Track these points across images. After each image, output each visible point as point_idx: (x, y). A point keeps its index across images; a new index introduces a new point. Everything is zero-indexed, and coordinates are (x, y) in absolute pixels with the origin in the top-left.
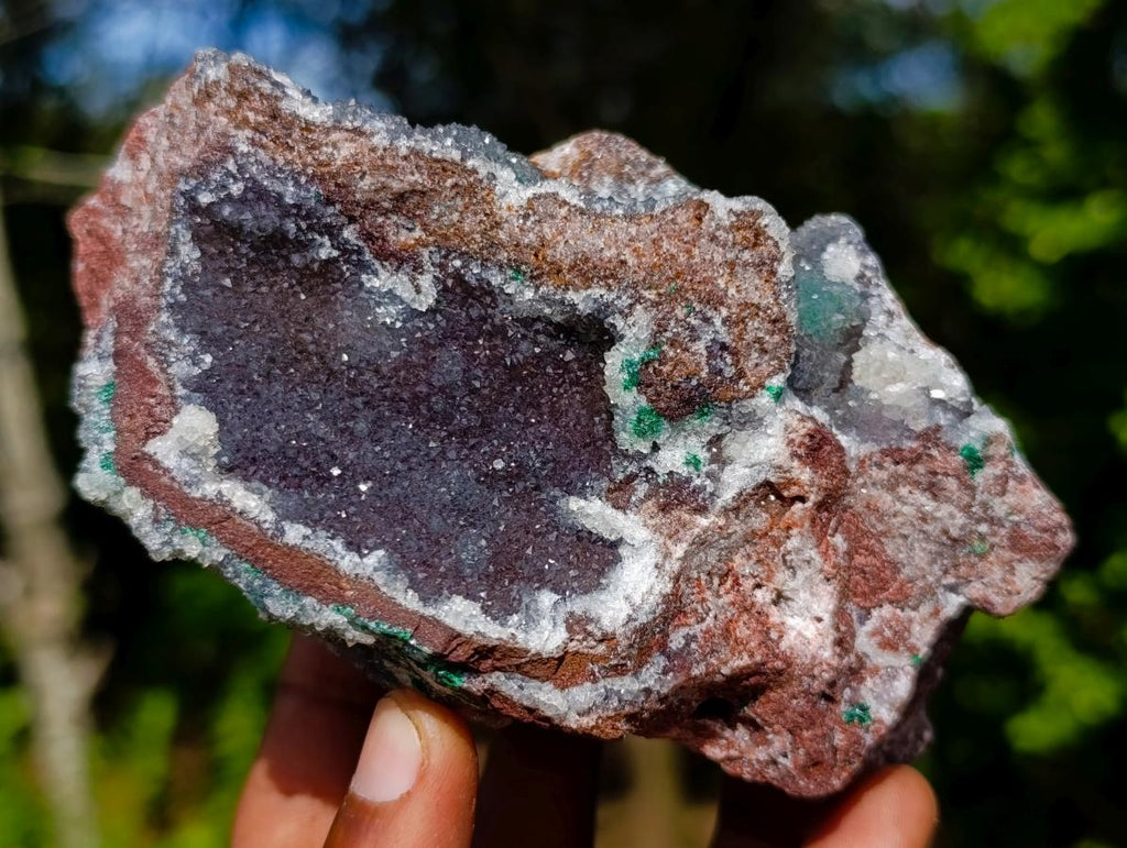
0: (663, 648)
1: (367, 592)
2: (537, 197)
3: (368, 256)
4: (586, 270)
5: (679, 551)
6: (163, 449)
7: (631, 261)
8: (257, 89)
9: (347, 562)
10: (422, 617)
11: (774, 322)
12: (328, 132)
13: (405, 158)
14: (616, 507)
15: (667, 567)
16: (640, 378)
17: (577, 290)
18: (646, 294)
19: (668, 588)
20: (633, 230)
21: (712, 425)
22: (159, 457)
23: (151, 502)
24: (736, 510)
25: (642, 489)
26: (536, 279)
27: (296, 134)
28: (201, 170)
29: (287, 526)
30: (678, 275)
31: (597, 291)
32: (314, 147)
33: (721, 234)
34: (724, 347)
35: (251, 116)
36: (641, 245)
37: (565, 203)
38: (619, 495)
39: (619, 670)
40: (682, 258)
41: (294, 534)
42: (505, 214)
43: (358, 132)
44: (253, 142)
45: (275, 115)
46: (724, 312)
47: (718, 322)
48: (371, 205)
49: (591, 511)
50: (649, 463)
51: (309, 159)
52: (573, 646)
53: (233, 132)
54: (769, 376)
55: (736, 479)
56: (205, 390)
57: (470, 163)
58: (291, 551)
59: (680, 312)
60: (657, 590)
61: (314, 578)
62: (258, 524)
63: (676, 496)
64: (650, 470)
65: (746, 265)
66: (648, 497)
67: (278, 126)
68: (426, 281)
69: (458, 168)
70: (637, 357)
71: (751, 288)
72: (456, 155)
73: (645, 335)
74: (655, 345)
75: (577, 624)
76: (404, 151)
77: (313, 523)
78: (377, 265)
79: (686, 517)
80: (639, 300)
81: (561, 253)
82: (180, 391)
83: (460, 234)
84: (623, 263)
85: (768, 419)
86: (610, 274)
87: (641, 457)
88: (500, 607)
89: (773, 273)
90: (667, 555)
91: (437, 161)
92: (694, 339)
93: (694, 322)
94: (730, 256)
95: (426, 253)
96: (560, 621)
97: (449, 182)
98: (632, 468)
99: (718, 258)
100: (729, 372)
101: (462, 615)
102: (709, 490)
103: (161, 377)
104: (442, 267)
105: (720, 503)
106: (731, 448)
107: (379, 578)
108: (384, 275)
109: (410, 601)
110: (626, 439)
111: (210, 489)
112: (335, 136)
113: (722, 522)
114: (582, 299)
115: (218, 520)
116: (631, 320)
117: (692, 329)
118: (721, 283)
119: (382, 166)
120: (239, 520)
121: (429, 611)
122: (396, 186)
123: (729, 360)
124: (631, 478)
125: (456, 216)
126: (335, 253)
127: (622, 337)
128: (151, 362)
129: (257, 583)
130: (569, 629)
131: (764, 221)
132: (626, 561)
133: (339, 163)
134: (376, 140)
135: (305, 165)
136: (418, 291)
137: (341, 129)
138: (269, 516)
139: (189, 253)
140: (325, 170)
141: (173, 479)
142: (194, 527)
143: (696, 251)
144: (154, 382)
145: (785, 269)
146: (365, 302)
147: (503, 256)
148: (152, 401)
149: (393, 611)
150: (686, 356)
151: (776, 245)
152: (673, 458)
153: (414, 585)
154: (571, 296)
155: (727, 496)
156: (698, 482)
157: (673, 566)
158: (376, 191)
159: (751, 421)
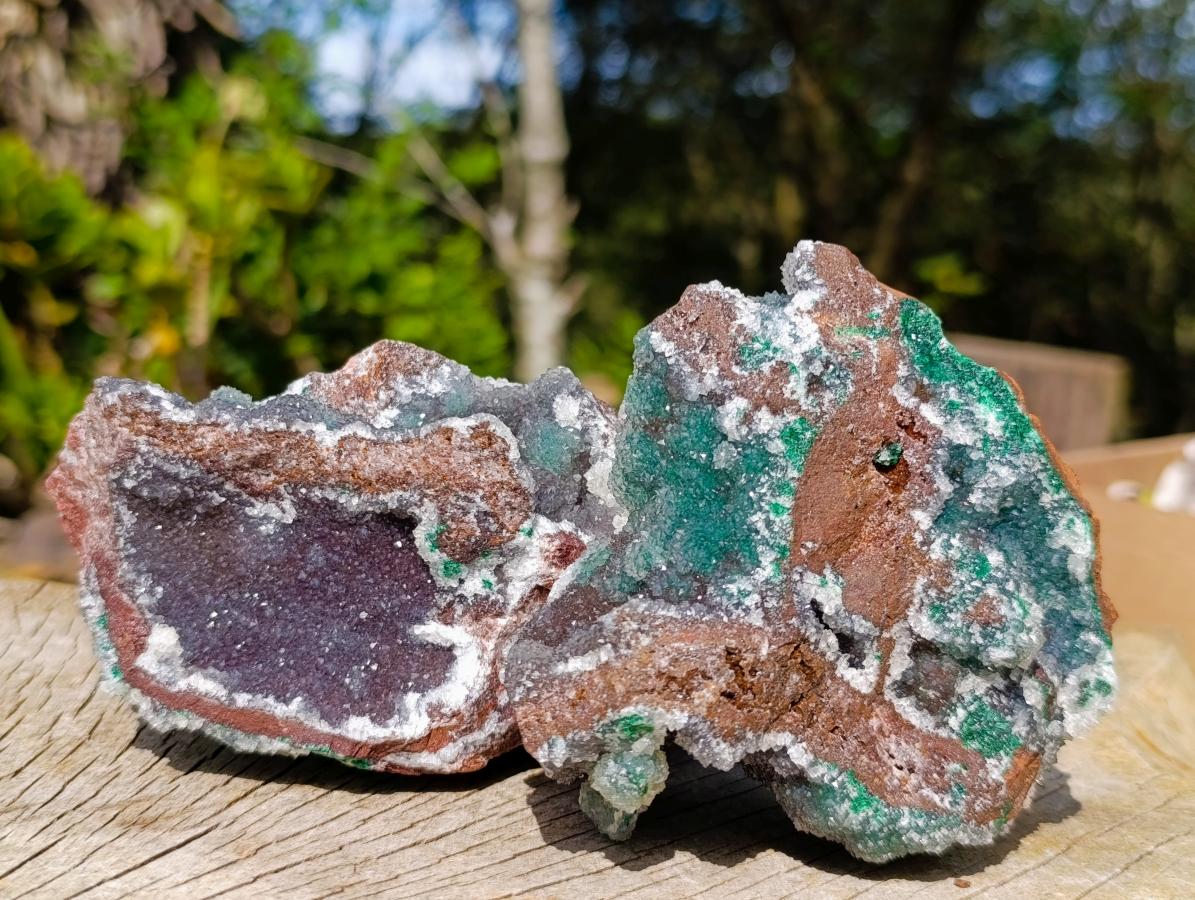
0: (495, 707)
1: (295, 730)
2: (343, 439)
3: (245, 496)
4: (389, 481)
5: (491, 645)
6: (146, 662)
7: (414, 472)
8: (141, 410)
9: (280, 710)
10: (334, 736)
11: (515, 489)
12: (195, 427)
13: (250, 436)
14: (446, 624)
15: (485, 657)
16: (439, 543)
17: (385, 493)
18: (428, 491)
19: (489, 671)
20: (410, 451)
21: (495, 560)
22: (146, 667)
23: (149, 698)
24: (523, 608)
25: (459, 609)
26: (358, 491)
27: (176, 433)
28: (122, 464)
29: (235, 696)
30: (443, 479)
31: (398, 493)
32: (190, 440)
33: (466, 444)
34: (486, 513)
35: (143, 427)
36: (416, 461)
37: (363, 439)
38: (446, 617)
39: (469, 730)
40: (444, 467)
41: (242, 699)
42: (325, 454)
43: (215, 425)
44: (149, 444)
45: (158, 424)
46: (481, 492)
47: (478, 500)
48: (236, 468)
49: (431, 630)
50: (459, 592)
51: (189, 448)
52: (435, 725)
53: (135, 438)
54: (521, 523)
55: (516, 591)
56: (165, 611)
57: (293, 429)
58: (242, 711)
59: (452, 499)
60: (481, 674)
61: (264, 724)
62: (217, 699)
63: (482, 610)
64: (461, 596)
65: (487, 459)
66: (464, 613)
67: (161, 429)
68: (287, 504)
69: (288, 433)
70: (433, 531)
71: (495, 472)
72: (283, 426)
73: (434, 517)
74: (443, 522)
75: (434, 711)
76: (248, 431)
77: (251, 691)
78: (253, 500)
79: (491, 621)
80: (426, 496)
81: (367, 472)
82: (149, 616)
83: (299, 471)
84: (409, 473)
85: (528, 549)
86: (402, 481)
87: (452, 590)
88: (381, 716)
89: (506, 459)
90: (484, 650)
91: (271, 433)
92: (466, 513)
93: (461, 503)
94: (476, 455)
95: (281, 488)
96: (423, 709)
97: (283, 444)
98: (450, 598)
99: (468, 460)
100: (494, 527)
101: (360, 729)
102: (501, 601)
103: (134, 607)
104: (294, 494)
105: (510, 608)
106: (509, 571)
107: (302, 717)
108: (259, 505)
109: (323, 727)
110: (442, 581)
111: (182, 685)
112: (201, 430)
113: (515, 619)
114: (391, 499)
115: (192, 702)
116: (423, 508)
117: (462, 508)
118: (475, 474)
119: (235, 442)
120: (206, 700)
121: (337, 731)
122: (249, 454)
123: (491, 520)
124: (450, 605)
125: (294, 462)
126: (224, 499)
127: (421, 520)
128: (125, 597)
129: (228, 734)
130: (430, 715)
131: (492, 428)
132: (459, 658)
133: (208, 447)
134: (228, 428)
135: (187, 453)
136: (284, 512)
137: (204, 425)
138: (222, 693)
139: (129, 518)
140: (200, 453)
141: (158, 682)
142: (179, 710)
143: (452, 460)
144: (130, 610)
145: (514, 455)
146: (252, 525)
147: (332, 480)
148: (133, 623)
149: (314, 735)
150: (463, 525)
151: (503, 441)
152: (474, 585)
153: (324, 716)
154: (382, 497)
155: (514, 602)
156: (493, 598)
157: (489, 656)
158: (238, 460)
159: (518, 552)
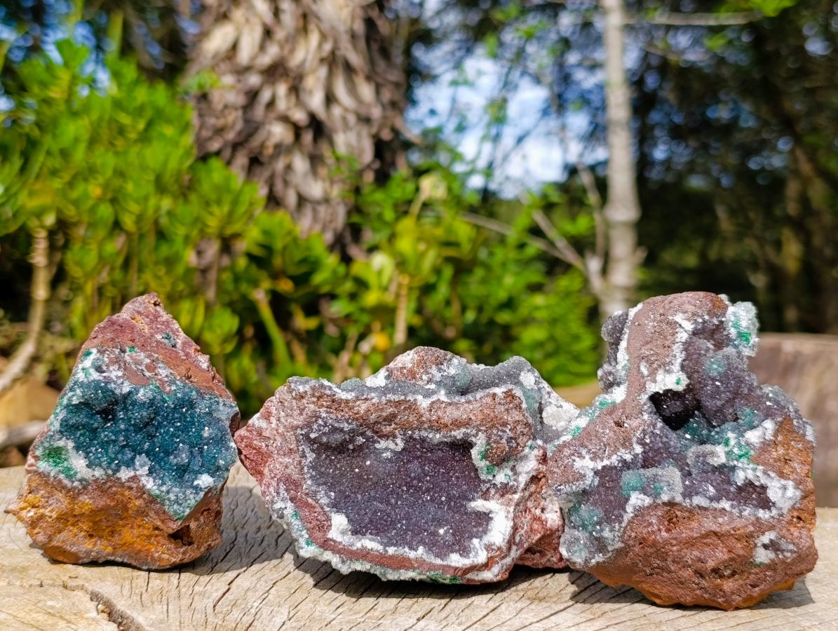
0: (514, 543)
1: (421, 563)
2: (433, 403)
3: (376, 438)
4: (457, 424)
5: (512, 509)
6: (333, 534)
7: (473, 418)
8: (325, 394)
9: (412, 555)
10: (443, 565)
11: (525, 425)
12: (355, 402)
13: (386, 404)
14: (485, 500)
15: (509, 516)
16: (485, 456)
17: (455, 430)
18: (482, 428)
19: (512, 524)
20: (471, 407)
21: (511, 463)
22: (335, 538)
23: (338, 556)
24: (526, 489)
25: (492, 491)
26: (438, 430)
27: (343, 405)
28: (308, 425)
29: (387, 548)
30: (492, 420)
31: (463, 430)
32: (351, 409)
33: (502, 402)
34: (511, 438)
35: (324, 403)
36: (475, 412)
37: (443, 402)
38: (485, 495)
39: (503, 558)
40: (492, 414)
41: (391, 550)
42: (423, 411)
43: (366, 399)
44: (327, 412)
45: (333, 401)
46: (509, 427)
47: (508, 431)
48: (377, 423)
49: (479, 504)
50: (493, 482)
51: (351, 413)
52: (489, 555)
53: (318, 410)
54: (527, 442)
55: (523, 479)
56: (336, 506)
57: (408, 399)
58: (391, 557)
59: (495, 432)
60: (509, 526)
61: (403, 563)
62: (378, 551)
63: (505, 490)
64: (494, 484)
65: (511, 409)
66: (496, 493)
67: (335, 403)
68: (399, 441)
69: (405, 401)
70: (483, 449)
71: (516, 416)
72: (403, 397)
73: (484, 442)
74: (488, 444)
75: (488, 547)
76: (385, 402)
77: (395, 545)
78: (379, 439)
79: (510, 497)
80: (480, 430)
81: (446, 420)
82: (327, 509)
83: (408, 422)
84: (470, 419)
85: (529, 455)
86: (467, 423)
87: (489, 481)
88: (464, 552)
89: (521, 408)
90: (508, 512)
91: (397, 402)
92: (501, 439)
93: (500, 433)
94: (507, 407)
95: (397, 431)
96: (483, 548)
97: (402, 408)
98: (488, 485)
99: (503, 410)
100: (515, 445)
101: (456, 560)
102: (516, 485)
103: (317, 505)
104: (404, 435)
105: (520, 488)
106: (519, 469)
107: (425, 557)
108: (382, 442)
109: (438, 562)
110: (483, 477)
111: (359, 545)
112: (358, 403)
113: (522, 494)
114: (458, 434)
115: (364, 555)
116: (478, 438)
117: (500, 436)
118: (505, 417)
119: (378, 408)
120: (372, 553)
121: (445, 563)
122: (384, 414)
123: (514, 441)
124: (488, 489)
125: (406, 417)
126: (364, 440)
127: (476, 444)
128: (310, 500)
129: (382, 571)
130: (487, 550)
131: (514, 392)
132: (494, 519)
133: (362, 412)
134: (374, 401)
135: (350, 416)
136: (397, 445)
137: (359, 400)
138: (380, 548)
139: (311, 456)
140: (358, 416)
141: (344, 546)
142: (357, 560)
143: (495, 410)
144: (314, 507)
145: (524, 406)
146: (378, 453)
147: (426, 426)
148: (316, 515)
149: (432, 567)
150: (499, 445)
151: (519, 398)
152: (501, 477)
153: (437, 556)
154: (453, 433)
155: (522, 486)
156: (511, 484)
157: (511, 515)
158: (378, 418)
159: (525, 457)
